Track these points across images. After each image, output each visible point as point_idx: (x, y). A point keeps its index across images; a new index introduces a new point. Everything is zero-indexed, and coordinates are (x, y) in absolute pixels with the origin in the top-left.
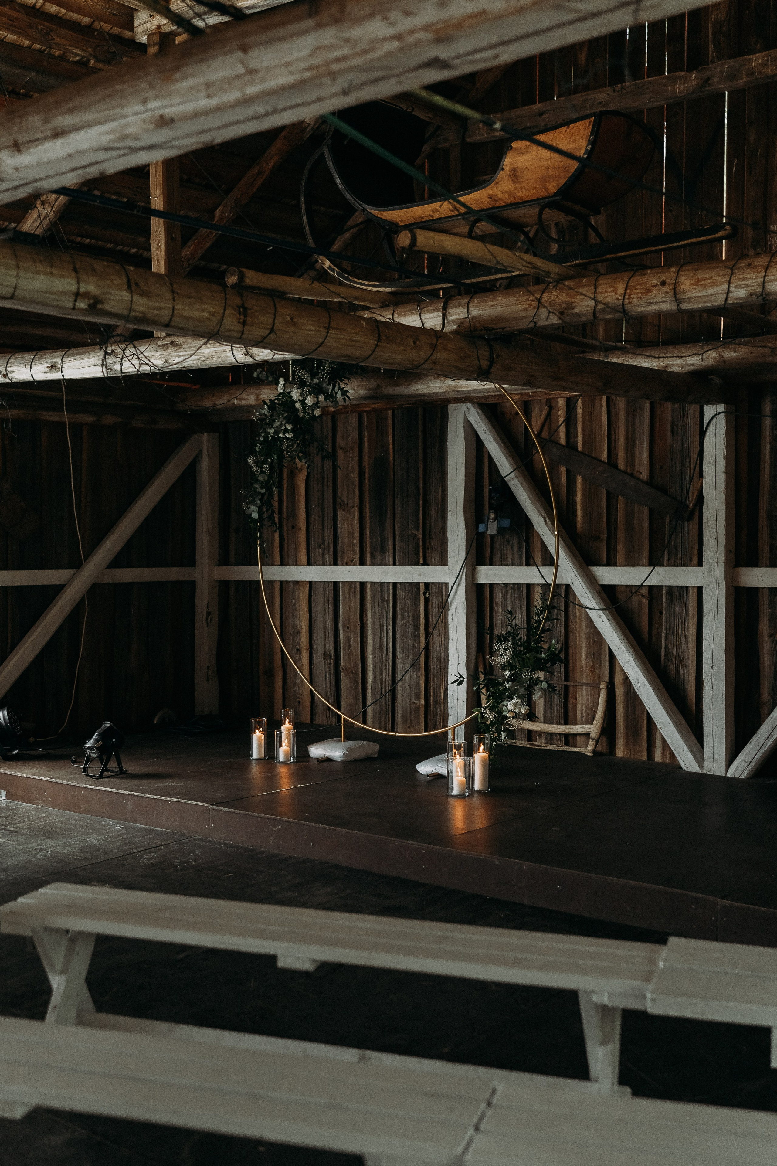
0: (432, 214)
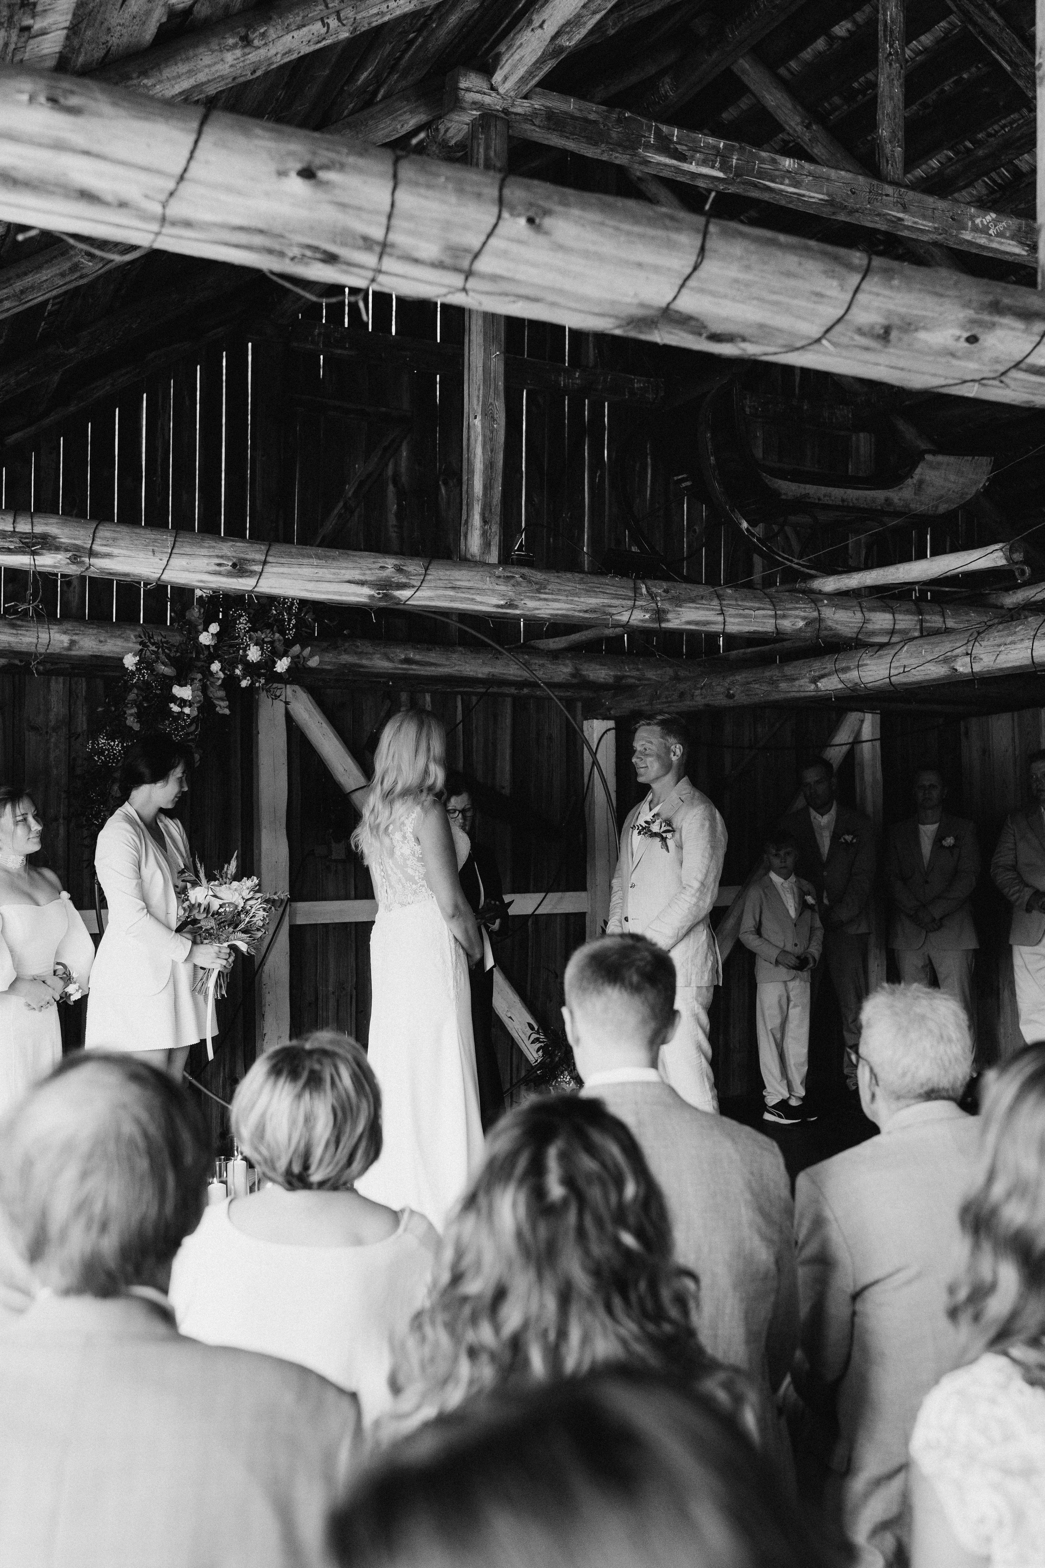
0: (822, 497)
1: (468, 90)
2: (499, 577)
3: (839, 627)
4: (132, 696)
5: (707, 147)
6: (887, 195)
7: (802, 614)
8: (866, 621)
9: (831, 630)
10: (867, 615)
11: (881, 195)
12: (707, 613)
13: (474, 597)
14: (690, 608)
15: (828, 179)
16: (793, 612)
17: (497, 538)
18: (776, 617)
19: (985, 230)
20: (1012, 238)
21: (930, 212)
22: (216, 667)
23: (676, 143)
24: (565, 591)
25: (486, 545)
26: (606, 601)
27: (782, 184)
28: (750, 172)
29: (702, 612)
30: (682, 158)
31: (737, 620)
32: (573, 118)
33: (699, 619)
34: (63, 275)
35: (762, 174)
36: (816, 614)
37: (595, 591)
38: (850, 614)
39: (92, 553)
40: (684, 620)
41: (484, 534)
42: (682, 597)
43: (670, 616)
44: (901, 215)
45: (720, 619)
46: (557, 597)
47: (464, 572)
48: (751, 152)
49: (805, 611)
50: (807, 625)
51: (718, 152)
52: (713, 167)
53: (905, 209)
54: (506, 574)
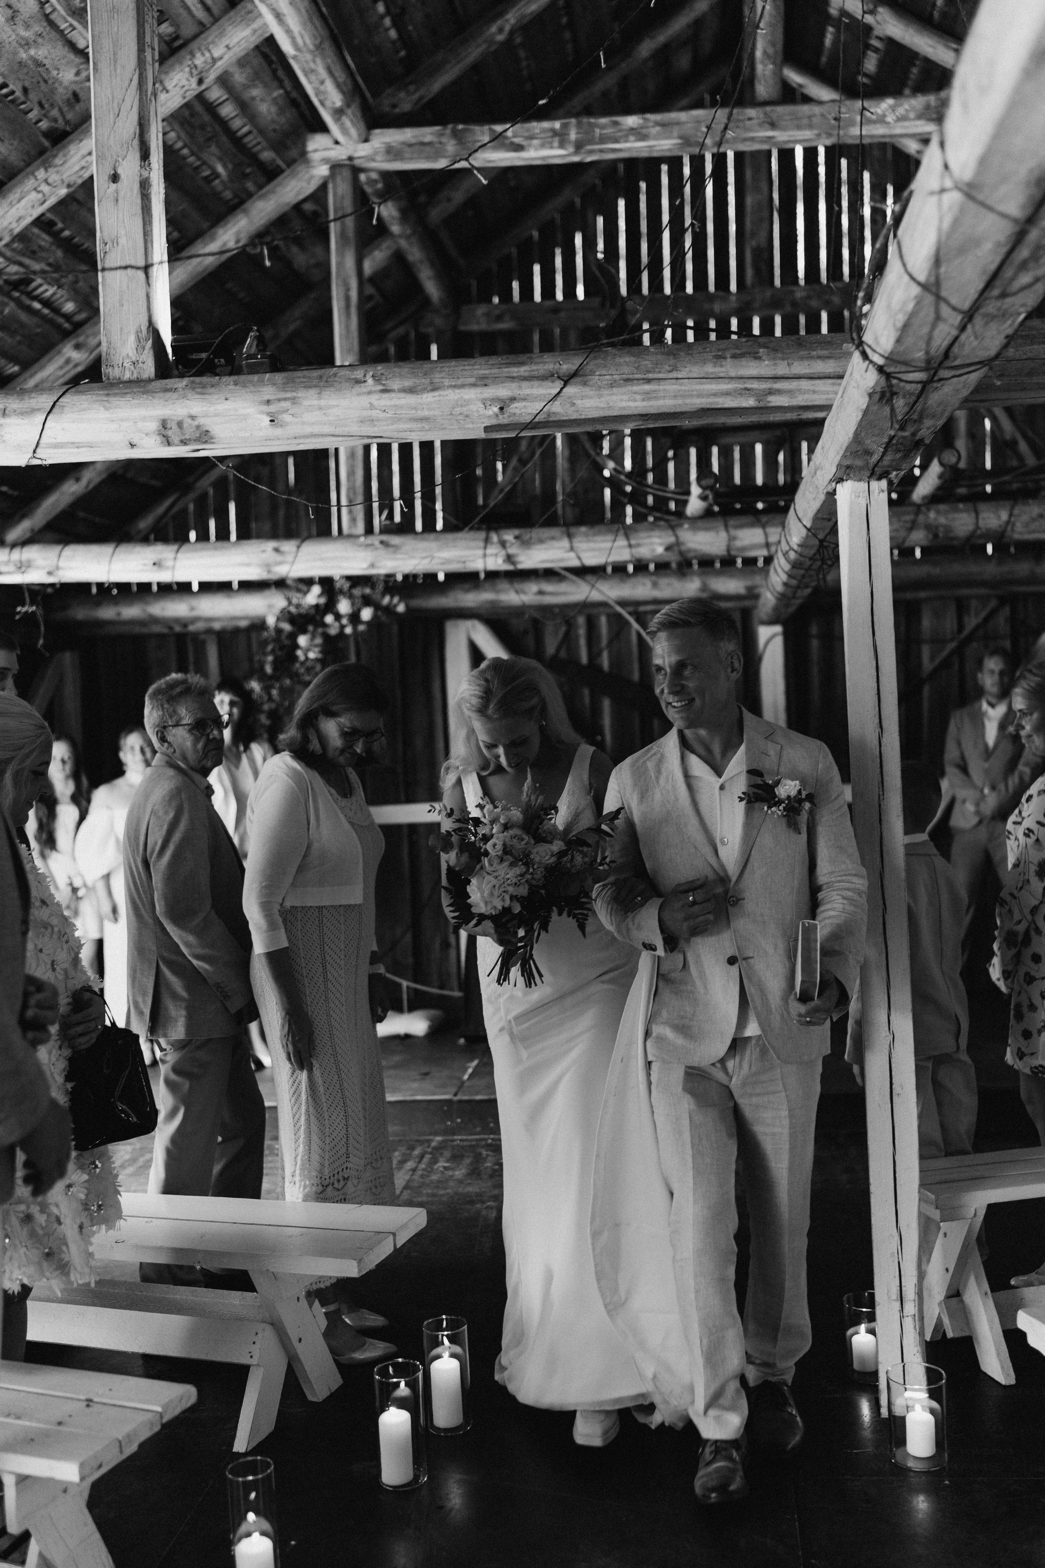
1: (315, 151)
2: (359, 546)
3: (703, 547)
4: (270, 648)
5: (544, 131)
6: (750, 119)
7: (658, 540)
8: (732, 539)
9: (696, 550)
10: (733, 532)
11: (743, 121)
12: (558, 550)
14: (540, 548)
15: (678, 123)
16: (648, 540)
18: (630, 546)
19: (881, 120)
20: (919, 117)
21: (805, 121)
22: (329, 619)
23: (514, 136)
26: (457, 553)
27: (626, 141)
28: (591, 141)
29: (552, 551)
30: (519, 148)
31: (590, 554)
32: (410, 145)
33: (551, 557)
34: (61, 368)
35: (603, 140)
36: (672, 539)
38: (713, 534)
39: (58, 568)
40: (537, 560)
42: (533, 540)
43: (521, 558)
44: (770, 133)
45: (572, 555)
46: (414, 555)
48: (590, 124)
49: (660, 537)
50: (668, 549)
51: (555, 133)
52: (552, 148)
53: (773, 125)
54: (366, 543)
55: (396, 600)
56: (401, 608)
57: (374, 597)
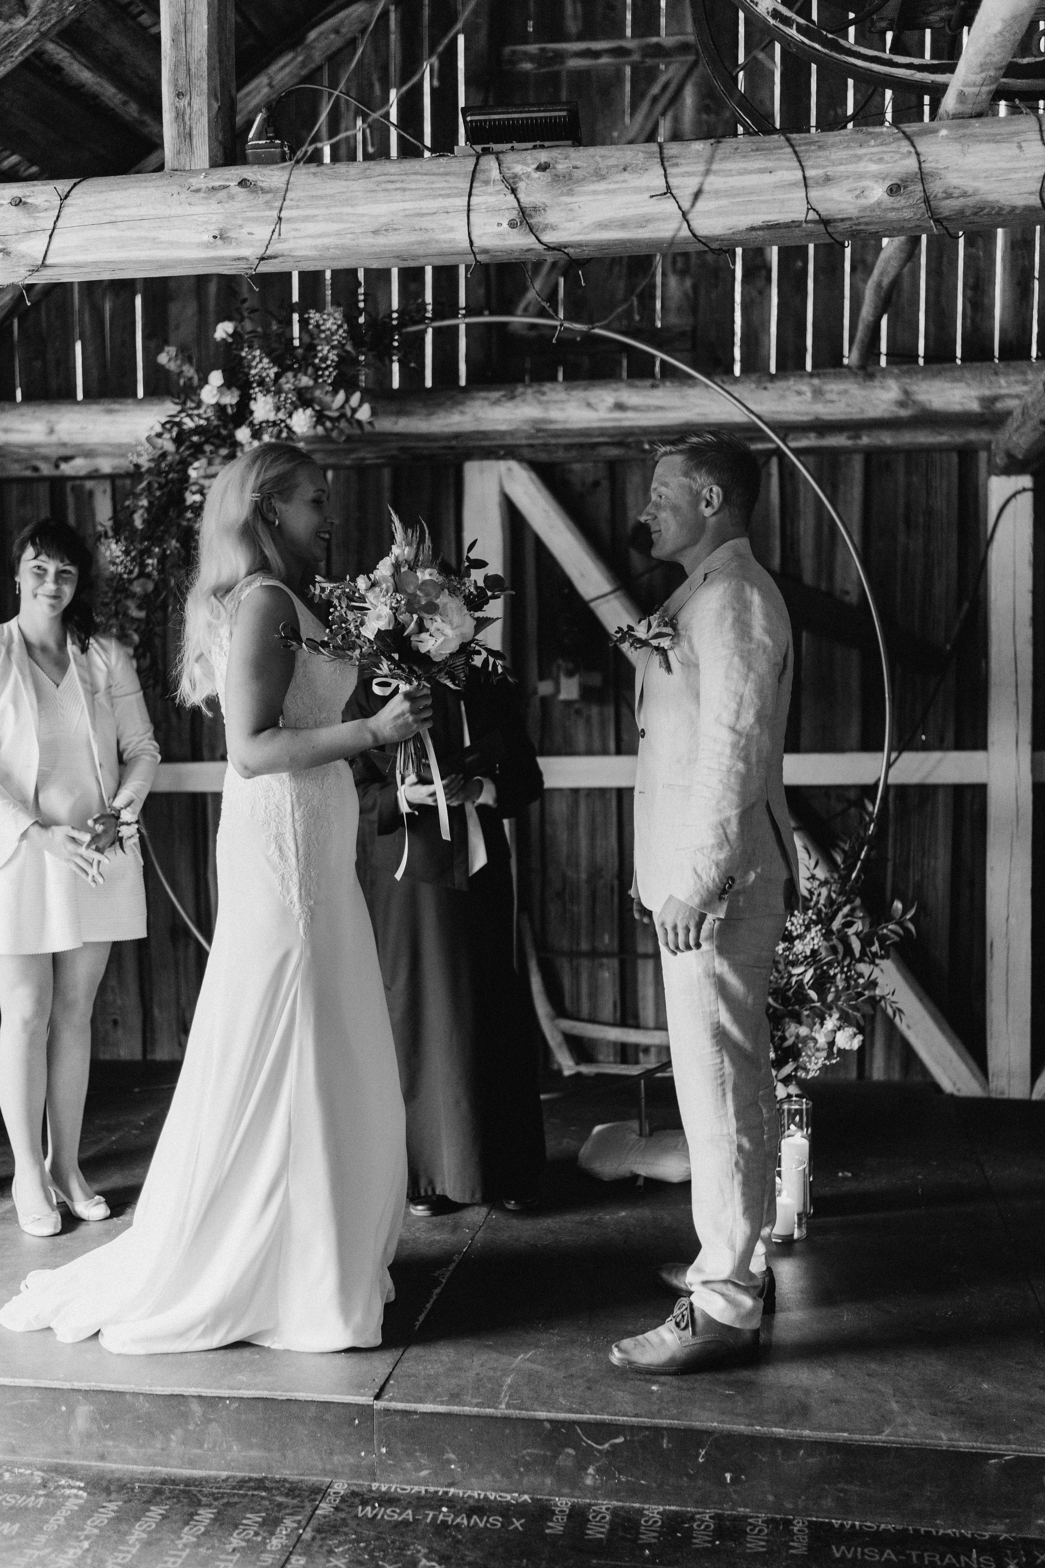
2: (198, 191)
3: (980, 184)
7: (873, 167)
9: (965, 194)
12: (636, 198)
13: (153, 234)
14: (595, 192)
16: (851, 168)
17: (205, 120)
18: (805, 183)
24: (321, 197)
25: (187, 136)
26: (408, 205)
29: (621, 199)
33: (621, 214)
36: (911, 164)
37: (387, 190)
38: (1008, 150)
40: (588, 220)
41: (179, 115)
42: (577, 174)
43: (551, 217)
45: (670, 206)
46: (309, 212)
47: (131, 191)
49: (881, 160)
50: (893, 190)
54: (211, 184)
55: (355, 398)
56: (364, 413)
57: (318, 393)
